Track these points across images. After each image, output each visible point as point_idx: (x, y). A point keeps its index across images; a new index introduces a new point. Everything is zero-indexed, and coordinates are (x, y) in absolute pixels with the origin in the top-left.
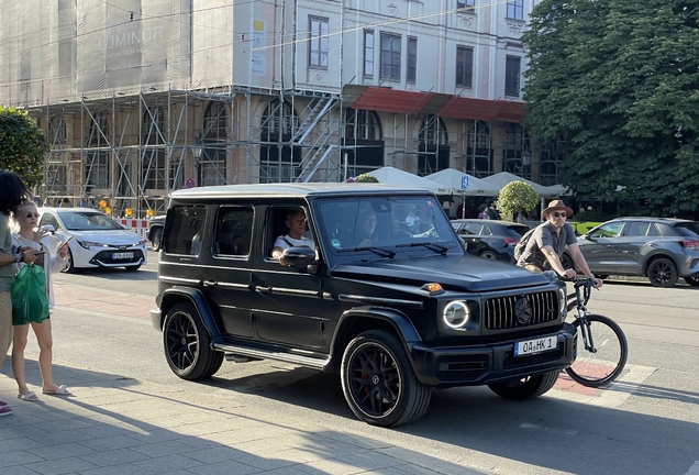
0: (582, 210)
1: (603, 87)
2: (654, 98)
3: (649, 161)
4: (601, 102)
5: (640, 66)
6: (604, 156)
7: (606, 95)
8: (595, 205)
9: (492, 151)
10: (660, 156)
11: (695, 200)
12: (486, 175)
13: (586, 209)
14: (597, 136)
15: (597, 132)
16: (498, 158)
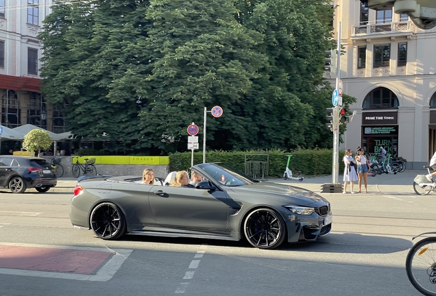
0: (81, 148)
1: (92, 70)
2: (124, 79)
3: (122, 116)
4: (91, 80)
5: (115, 59)
6: (94, 113)
7: (94, 75)
8: (90, 145)
9: (20, 110)
10: (129, 113)
11: (150, 141)
12: (16, 126)
13: (84, 148)
14: (89, 101)
15: (89, 98)
16: (24, 115)
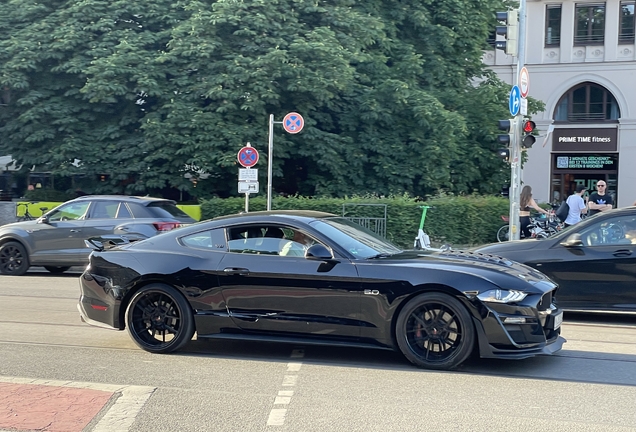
0: (31, 188)
1: (53, 40)
2: (114, 57)
3: (110, 129)
4: (51, 58)
5: (96, 20)
6: (57, 122)
7: (58, 50)
8: (46, 181)
10: (122, 123)
11: (163, 176)
13: (35, 186)
14: (48, 99)
15: (48, 94)
